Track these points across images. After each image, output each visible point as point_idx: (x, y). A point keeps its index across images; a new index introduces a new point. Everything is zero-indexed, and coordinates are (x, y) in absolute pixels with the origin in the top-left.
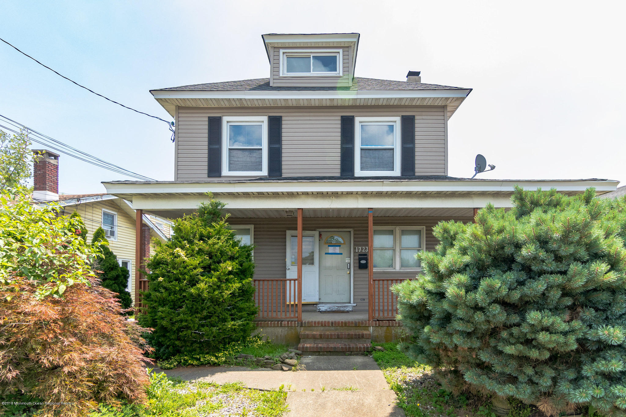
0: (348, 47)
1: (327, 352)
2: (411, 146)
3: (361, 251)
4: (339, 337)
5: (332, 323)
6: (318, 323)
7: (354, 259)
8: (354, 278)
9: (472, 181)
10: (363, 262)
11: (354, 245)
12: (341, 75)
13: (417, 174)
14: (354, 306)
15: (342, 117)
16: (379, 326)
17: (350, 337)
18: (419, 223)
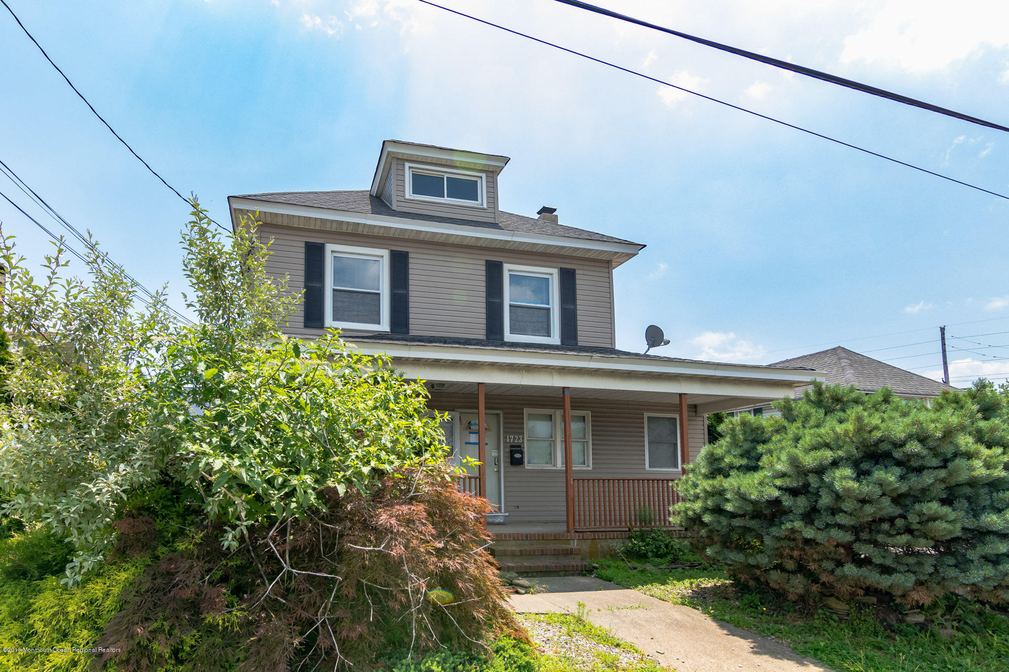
0: (493, 172)
1: (536, 572)
2: (572, 307)
3: (514, 441)
4: (543, 553)
5: (527, 536)
6: (510, 535)
7: (504, 452)
8: (505, 477)
9: (646, 357)
10: (518, 456)
11: (505, 433)
12: (485, 206)
13: (580, 344)
14: (506, 516)
15: (487, 261)
16: (583, 539)
17: (557, 554)
18: (584, 407)
